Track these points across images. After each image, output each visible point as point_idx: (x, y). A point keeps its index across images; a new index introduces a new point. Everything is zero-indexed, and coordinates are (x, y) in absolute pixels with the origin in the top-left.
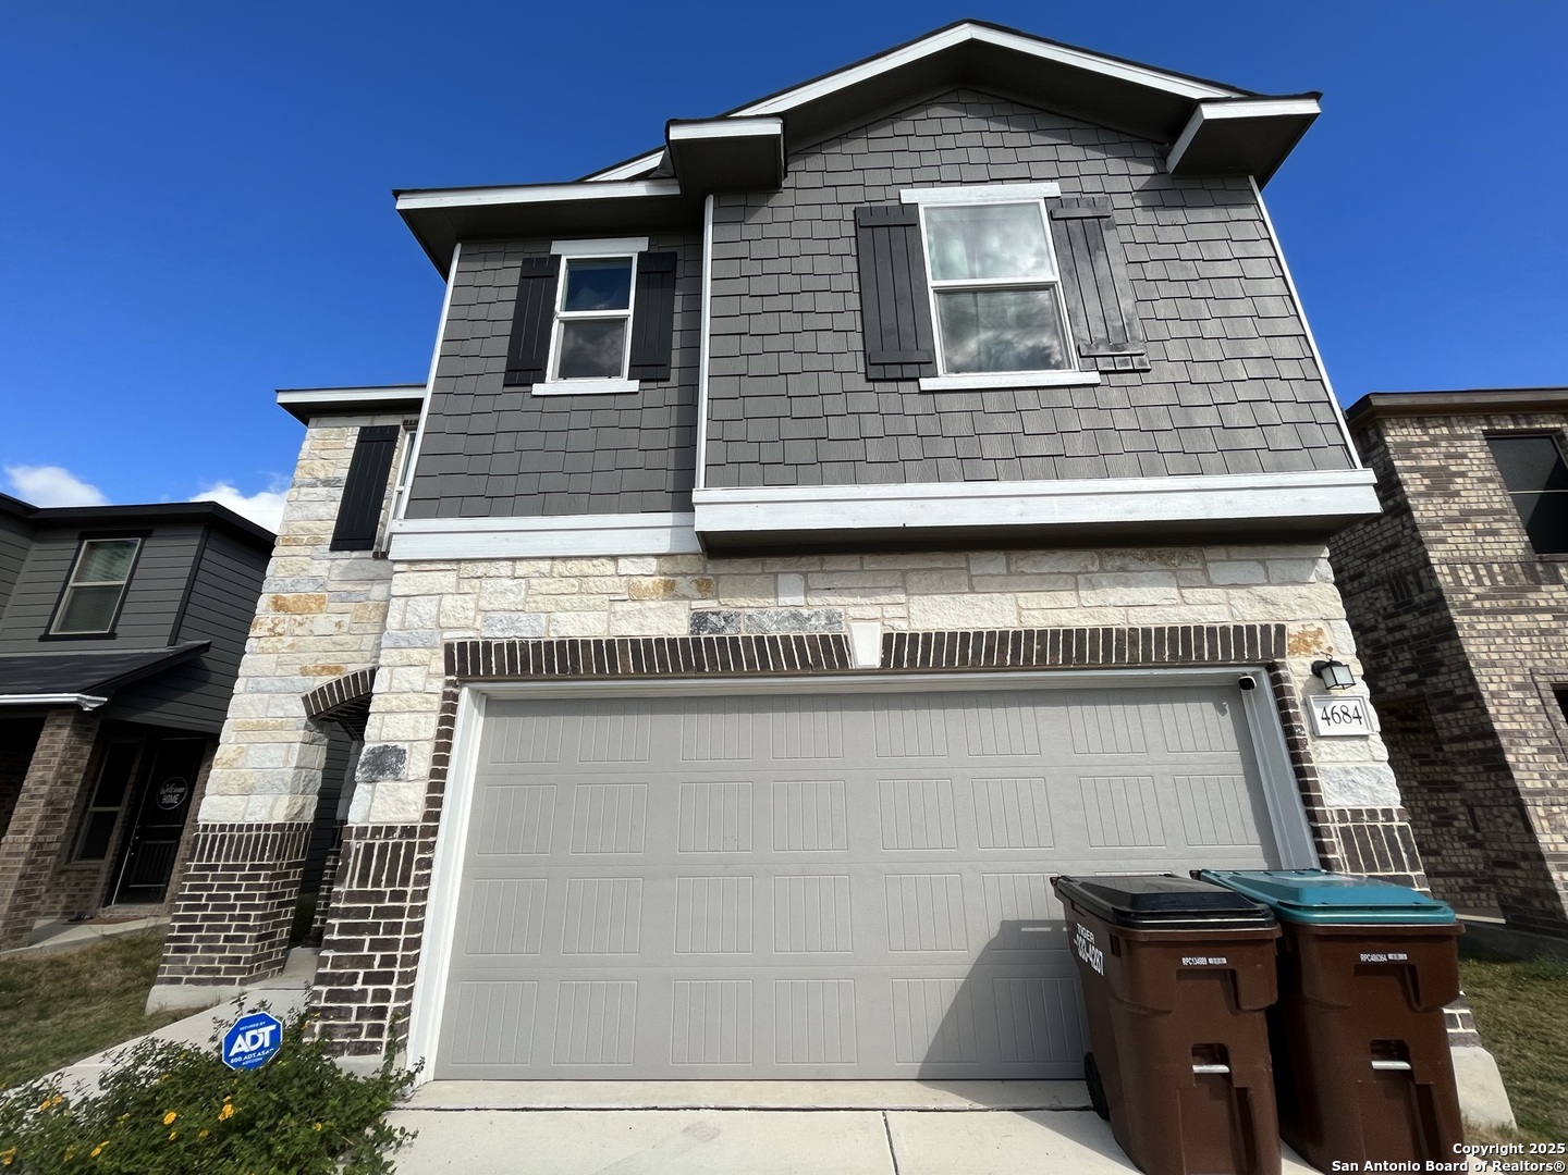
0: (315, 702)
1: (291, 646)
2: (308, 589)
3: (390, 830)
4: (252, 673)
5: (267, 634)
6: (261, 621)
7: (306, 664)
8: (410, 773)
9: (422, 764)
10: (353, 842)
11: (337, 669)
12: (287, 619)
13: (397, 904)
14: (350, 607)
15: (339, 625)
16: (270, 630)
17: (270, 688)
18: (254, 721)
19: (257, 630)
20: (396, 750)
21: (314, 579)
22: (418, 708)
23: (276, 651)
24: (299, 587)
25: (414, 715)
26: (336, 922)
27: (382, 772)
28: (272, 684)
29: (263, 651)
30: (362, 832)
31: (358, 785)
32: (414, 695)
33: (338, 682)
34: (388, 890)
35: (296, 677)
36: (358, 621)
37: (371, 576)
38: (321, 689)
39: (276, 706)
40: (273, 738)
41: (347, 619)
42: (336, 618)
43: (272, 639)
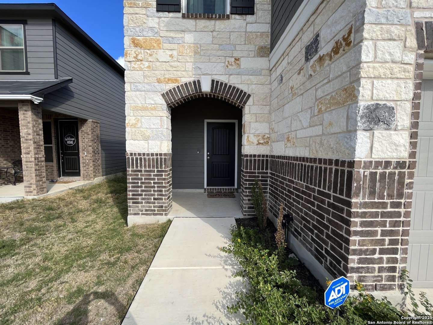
0: (169, 97)
1: (149, 67)
2: (149, 34)
3: (388, 164)
4: (132, 81)
5: (134, 60)
6: (128, 52)
7: (159, 77)
8: (399, 124)
9: (405, 118)
10: (362, 171)
11: (176, 81)
12: (142, 52)
13: (397, 210)
14: (175, 46)
15: (171, 56)
16: (135, 57)
17: (144, 89)
18: (140, 105)
19: (128, 57)
20: (387, 107)
21: (151, 28)
22: (399, 75)
23: (141, 70)
24: (145, 33)
25: (396, 81)
26: (357, 220)
27: (377, 123)
28: (144, 87)
29: (134, 69)
30: (368, 164)
31: (359, 133)
32: (394, 65)
33: (178, 87)
34: (389, 201)
35: (156, 84)
36: (180, 54)
37: (183, 28)
38: (170, 91)
39: (149, 98)
40: (152, 114)
41: (175, 53)
42: (169, 53)
43: (137, 63)
